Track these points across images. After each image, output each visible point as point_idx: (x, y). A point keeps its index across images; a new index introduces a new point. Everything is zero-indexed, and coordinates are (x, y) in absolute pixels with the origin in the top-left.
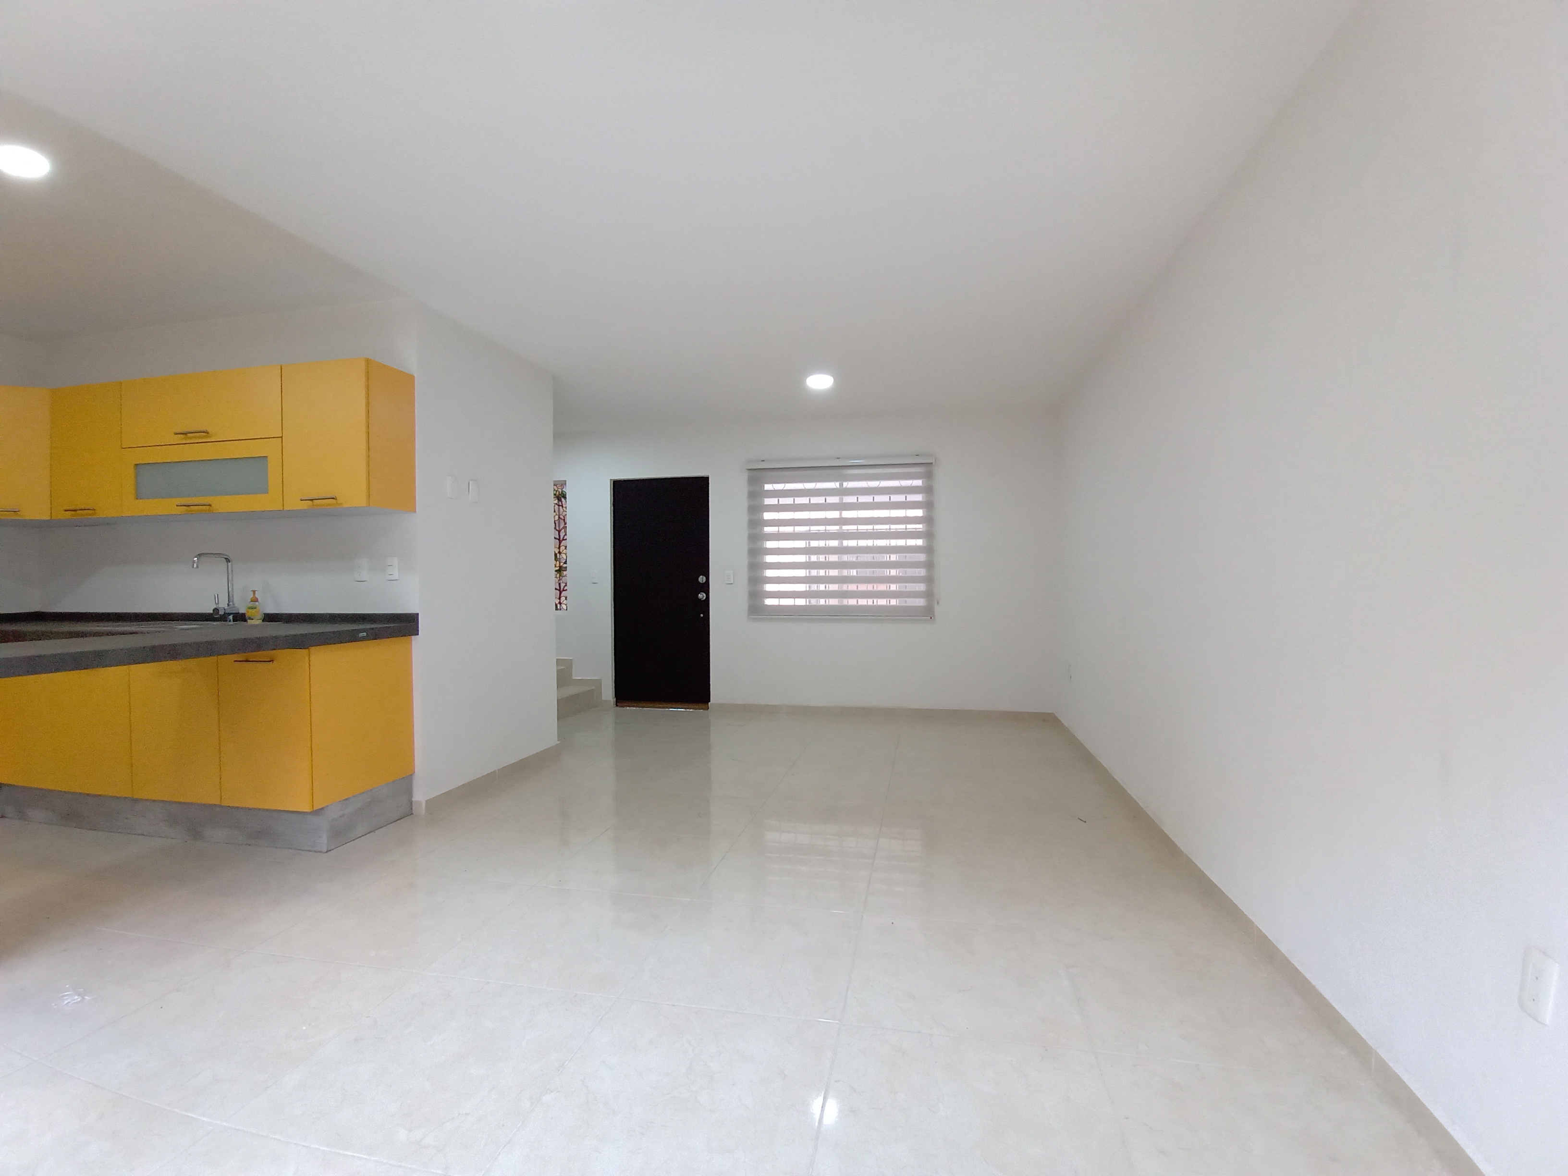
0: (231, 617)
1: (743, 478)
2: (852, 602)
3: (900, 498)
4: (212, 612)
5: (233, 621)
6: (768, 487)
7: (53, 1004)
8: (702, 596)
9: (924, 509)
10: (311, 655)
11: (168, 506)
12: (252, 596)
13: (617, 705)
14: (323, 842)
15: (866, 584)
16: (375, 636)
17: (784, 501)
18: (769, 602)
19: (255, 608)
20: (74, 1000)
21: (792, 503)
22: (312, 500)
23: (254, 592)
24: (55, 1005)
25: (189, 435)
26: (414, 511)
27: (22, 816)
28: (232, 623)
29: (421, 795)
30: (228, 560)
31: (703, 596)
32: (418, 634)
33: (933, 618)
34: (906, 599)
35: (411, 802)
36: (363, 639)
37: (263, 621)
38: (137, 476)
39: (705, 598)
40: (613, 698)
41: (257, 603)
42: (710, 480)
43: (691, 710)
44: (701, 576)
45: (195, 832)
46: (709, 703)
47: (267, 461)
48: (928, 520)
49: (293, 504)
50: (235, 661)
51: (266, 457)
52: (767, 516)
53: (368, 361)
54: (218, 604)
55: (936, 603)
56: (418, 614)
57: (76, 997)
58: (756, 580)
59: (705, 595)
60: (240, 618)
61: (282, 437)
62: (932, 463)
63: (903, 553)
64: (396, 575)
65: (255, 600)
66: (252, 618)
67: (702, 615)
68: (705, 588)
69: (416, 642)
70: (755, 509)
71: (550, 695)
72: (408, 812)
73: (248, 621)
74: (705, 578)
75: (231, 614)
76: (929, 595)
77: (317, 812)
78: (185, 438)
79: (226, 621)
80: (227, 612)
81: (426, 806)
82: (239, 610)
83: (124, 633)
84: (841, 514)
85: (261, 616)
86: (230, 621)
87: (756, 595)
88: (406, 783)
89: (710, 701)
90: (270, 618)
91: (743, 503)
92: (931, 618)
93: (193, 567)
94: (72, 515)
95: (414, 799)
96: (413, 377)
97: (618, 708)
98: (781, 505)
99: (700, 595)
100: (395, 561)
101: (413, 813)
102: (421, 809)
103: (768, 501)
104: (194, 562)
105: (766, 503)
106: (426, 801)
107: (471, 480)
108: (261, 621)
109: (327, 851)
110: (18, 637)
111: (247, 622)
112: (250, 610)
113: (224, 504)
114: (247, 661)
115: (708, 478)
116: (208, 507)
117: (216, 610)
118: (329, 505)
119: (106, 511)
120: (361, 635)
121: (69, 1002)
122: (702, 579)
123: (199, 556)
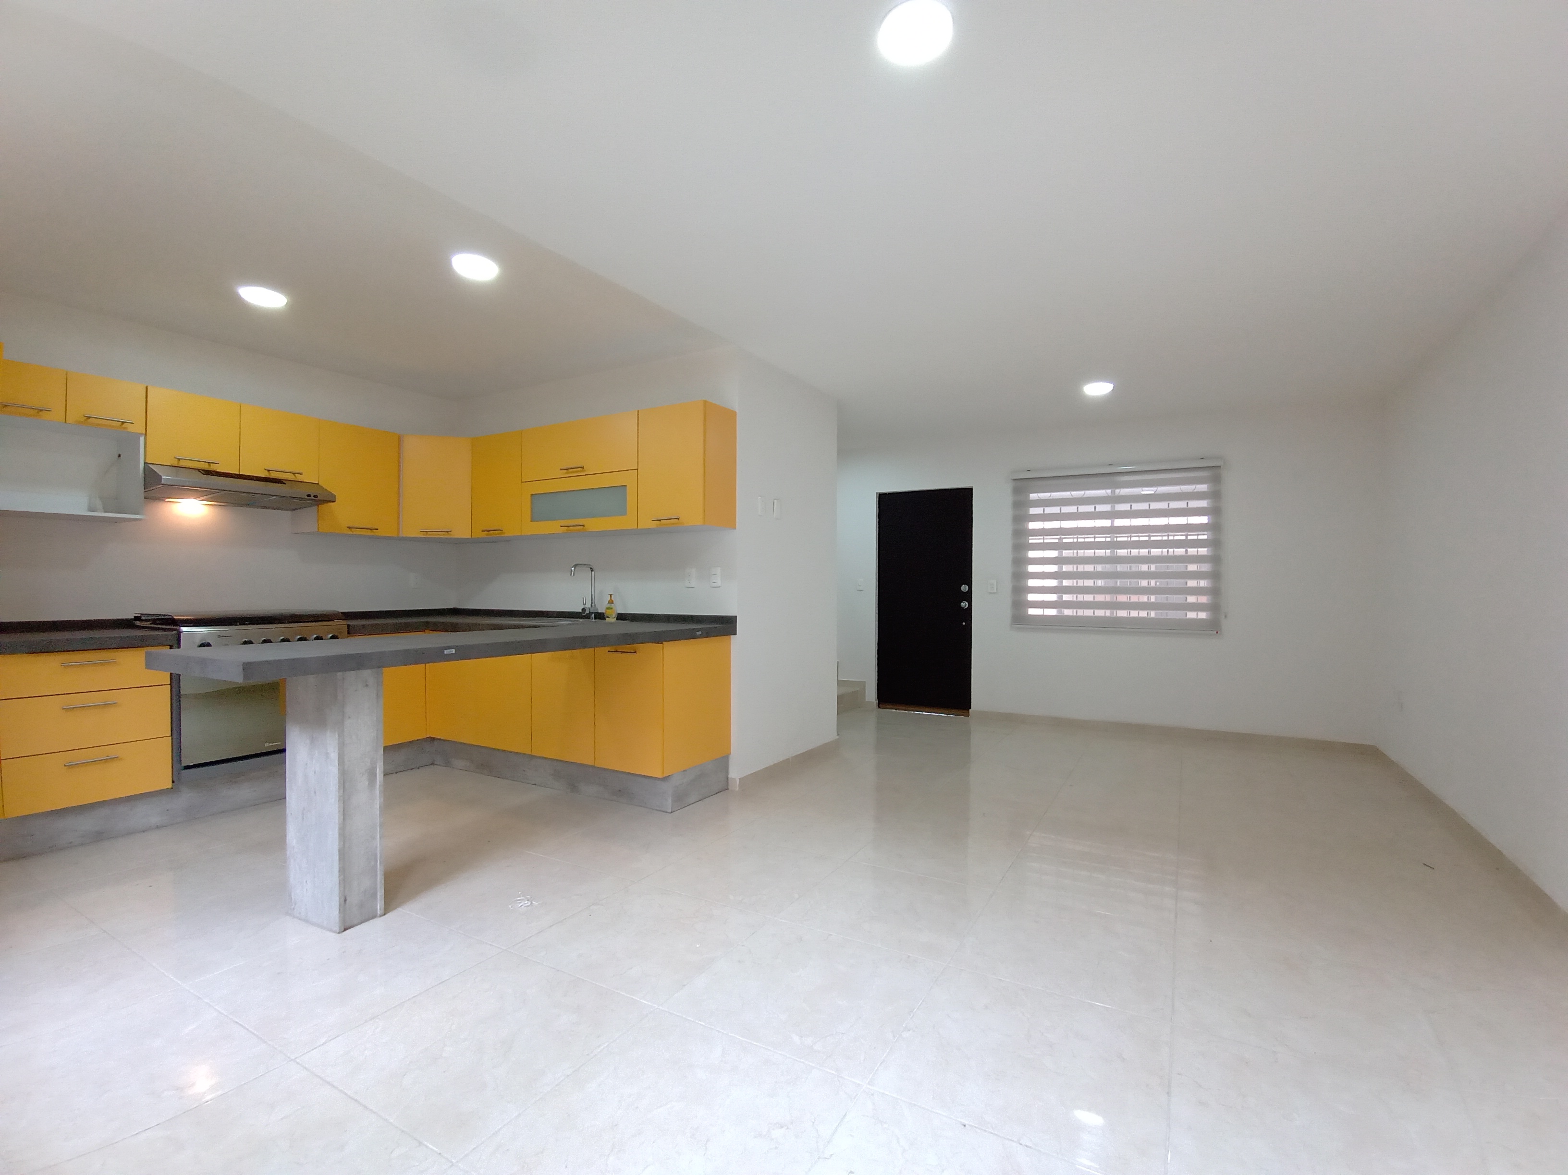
0: (593, 615)
1: (1008, 488)
2: (1122, 613)
3: (1181, 504)
4: (581, 611)
5: (595, 619)
6: (1033, 496)
7: (510, 906)
8: (964, 604)
9: (1209, 516)
10: (664, 649)
11: (552, 527)
12: (609, 599)
13: (879, 707)
14: (669, 804)
15: (1138, 596)
16: (707, 634)
17: (1049, 510)
18: (1032, 611)
19: (612, 608)
20: (525, 904)
21: (1059, 512)
22: (660, 520)
23: (611, 595)
24: (512, 907)
25: (569, 470)
26: (735, 528)
27: (447, 764)
28: (594, 620)
29: (735, 773)
30: (592, 570)
31: (966, 605)
32: (736, 634)
33: (1219, 632)
34: (1167, 611)
35: (728, 778)
36: (699, 637)
37: (617, 619)
38: (532, 502)
39: (967, 606)
40: (876, 700)
41: (612, 604)
42: (973, 491)
43: (952, 716)
44: (964, 585)
45: (573, 787)
46: (970, 710)
47: (626, 489)
48: (1215, 527)
49: (646, 523)
50: (609, 651)
51: (626, 486)
52: (1033, 525)
53: (705, 402)
54: (585, 604)
55: (1223, 617)
56: (736, 617)
57: (526, 902)
58: (1019, 590)
59: (967, 603)
60: (600, 616)
61: (637, 469)
62: (1220, 467)
63: (1165, 563)
64: (719, 583)
65: (611, 602)
66: (609, 616)
67: (964, 623)
68: (968, 596)
69: (735, 641)
70: (1020, 518)
71: (833, 692)
72: (725, 788)
73: (607, 619)
74: (967, 587)
75: (593, 613)
76: (1214, 608)
77: (665, 779)
78: (566, 473)
79: (590, 618)
80: (591, 611)
81: (739, 783)
82: (598, 609)
83: (530, 627)
84: (1112, 523)
85: (614, 615)
86: (592, 619)
87: (1019, 604)
88: (723, 762)
89: (970, 708)
90: (621, 617)
91: (1008, 512)
92: (1217, 633)
93: (571, 575)
94: (487, 535)
95: (729, 776)
96: (734, 414)
97: (880, 710)
98: (1047, 514)
99: (962, 603)
100: (718, 571)
101: (729, 788)
102: (735, 786)
103: (1033, 511)
104: (572, 570)
105: (1031, 513)
106: (740, 779)
107: (776, 499)
108: (615, 619)
109: (672, 812)
110: (455, 628)
111: (605, 619)
112: (608, 610)
113: (594, 524)
114: (616, 651)
115: (971, 489)
116: (582, 527)
117: (584, 610)
118: (673, 524)
119: (511, 531)
120: (700, 633)
121: (522, 905)
122: (964, 588)
123: (575, 566)
